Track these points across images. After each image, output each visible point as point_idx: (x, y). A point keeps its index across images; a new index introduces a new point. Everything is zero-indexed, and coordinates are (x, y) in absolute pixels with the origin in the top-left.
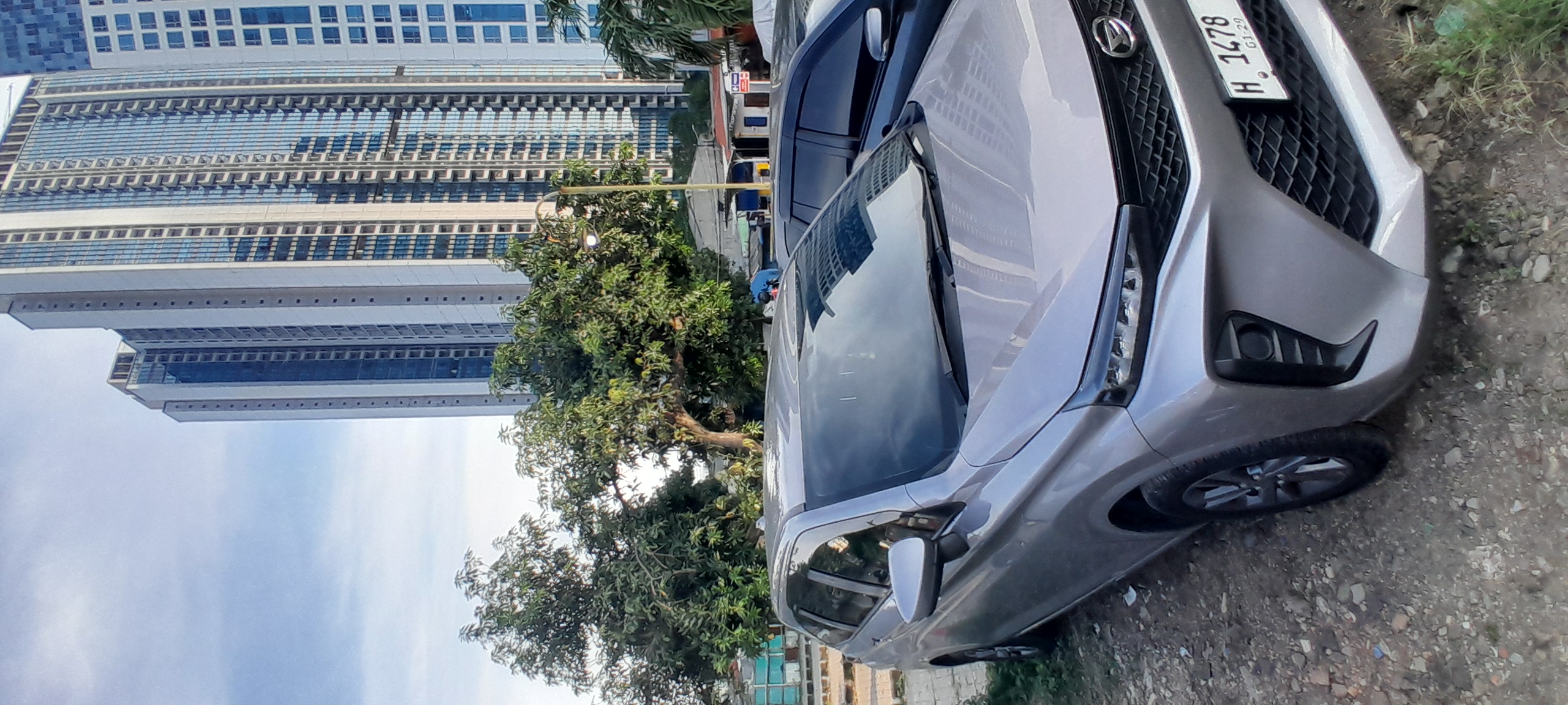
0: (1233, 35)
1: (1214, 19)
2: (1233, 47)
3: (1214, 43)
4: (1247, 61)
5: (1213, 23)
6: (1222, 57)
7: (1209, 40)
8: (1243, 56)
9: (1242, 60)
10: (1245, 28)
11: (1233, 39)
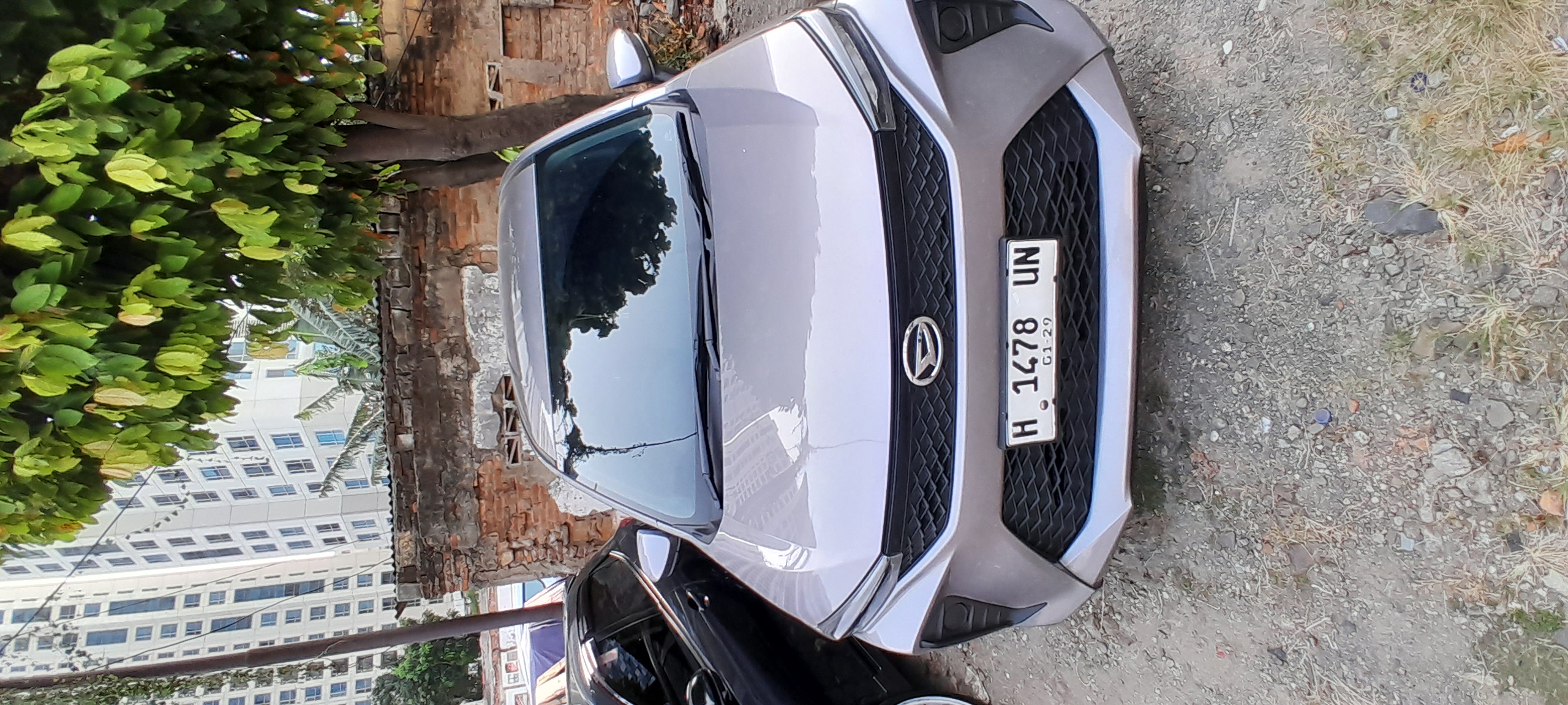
0: (1035, 347)
1: (1024, 323)
2: (1029, 367)
3: (1015, 364)
4: (1036, 389)
5: (1024, 330)
6: (1016, 386)
7: (1011, 358)
8: (1035, 382)
9: (1032, 386)
10: (1050, 334)
11: (1033, 353)
